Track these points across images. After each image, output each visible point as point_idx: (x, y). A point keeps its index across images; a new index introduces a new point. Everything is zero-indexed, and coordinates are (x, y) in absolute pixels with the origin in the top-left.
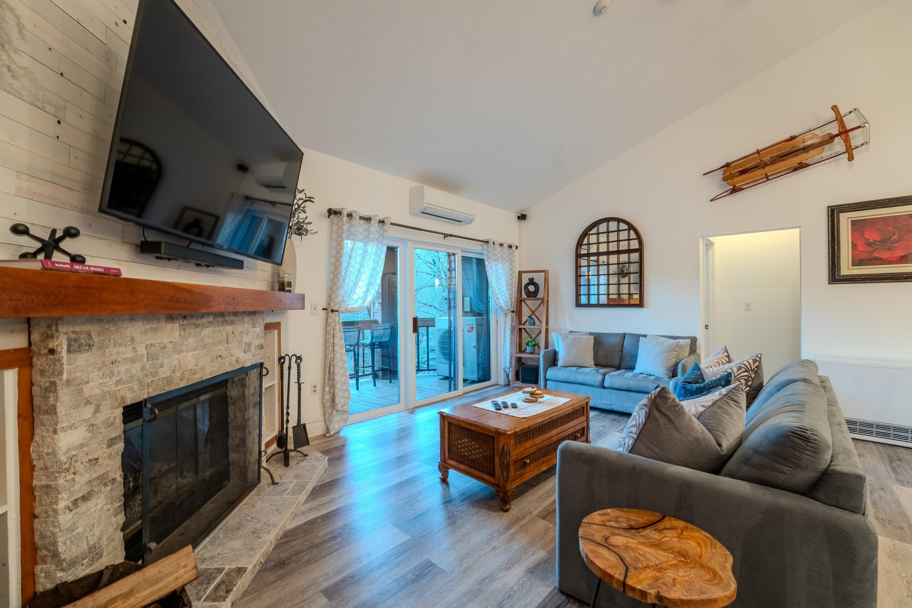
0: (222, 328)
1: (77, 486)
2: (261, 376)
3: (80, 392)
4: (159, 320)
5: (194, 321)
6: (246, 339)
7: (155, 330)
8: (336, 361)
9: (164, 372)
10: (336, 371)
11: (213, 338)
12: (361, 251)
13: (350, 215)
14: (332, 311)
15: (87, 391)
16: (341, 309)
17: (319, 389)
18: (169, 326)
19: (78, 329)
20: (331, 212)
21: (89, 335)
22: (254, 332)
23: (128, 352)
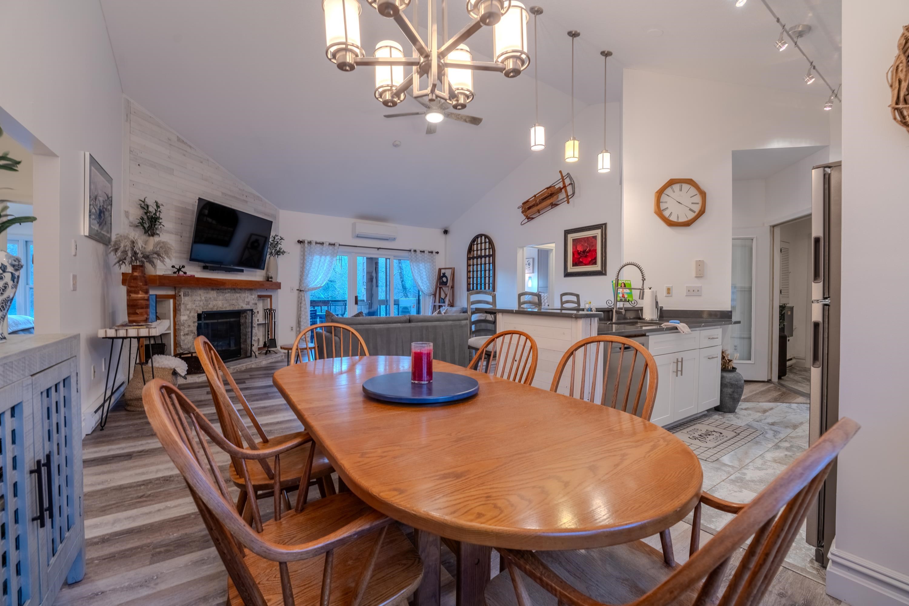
0: (234, 294)
1: (185, 331)
2: (252, 314)
3: (186, 307)
4: (209, 290)
5: (222, 291)
8: (301, 315)
9: (211, 306)
10: (301, 320)
12: (319, 260)
13: (310, 243)
14: (300, 291)
16: (306, 290)
17: (294, 329)
18: (212, 292)
19: (186, 290)
20: (300, 242)
21: (188, 292)
22: (251, 297)
23: (199, 298)
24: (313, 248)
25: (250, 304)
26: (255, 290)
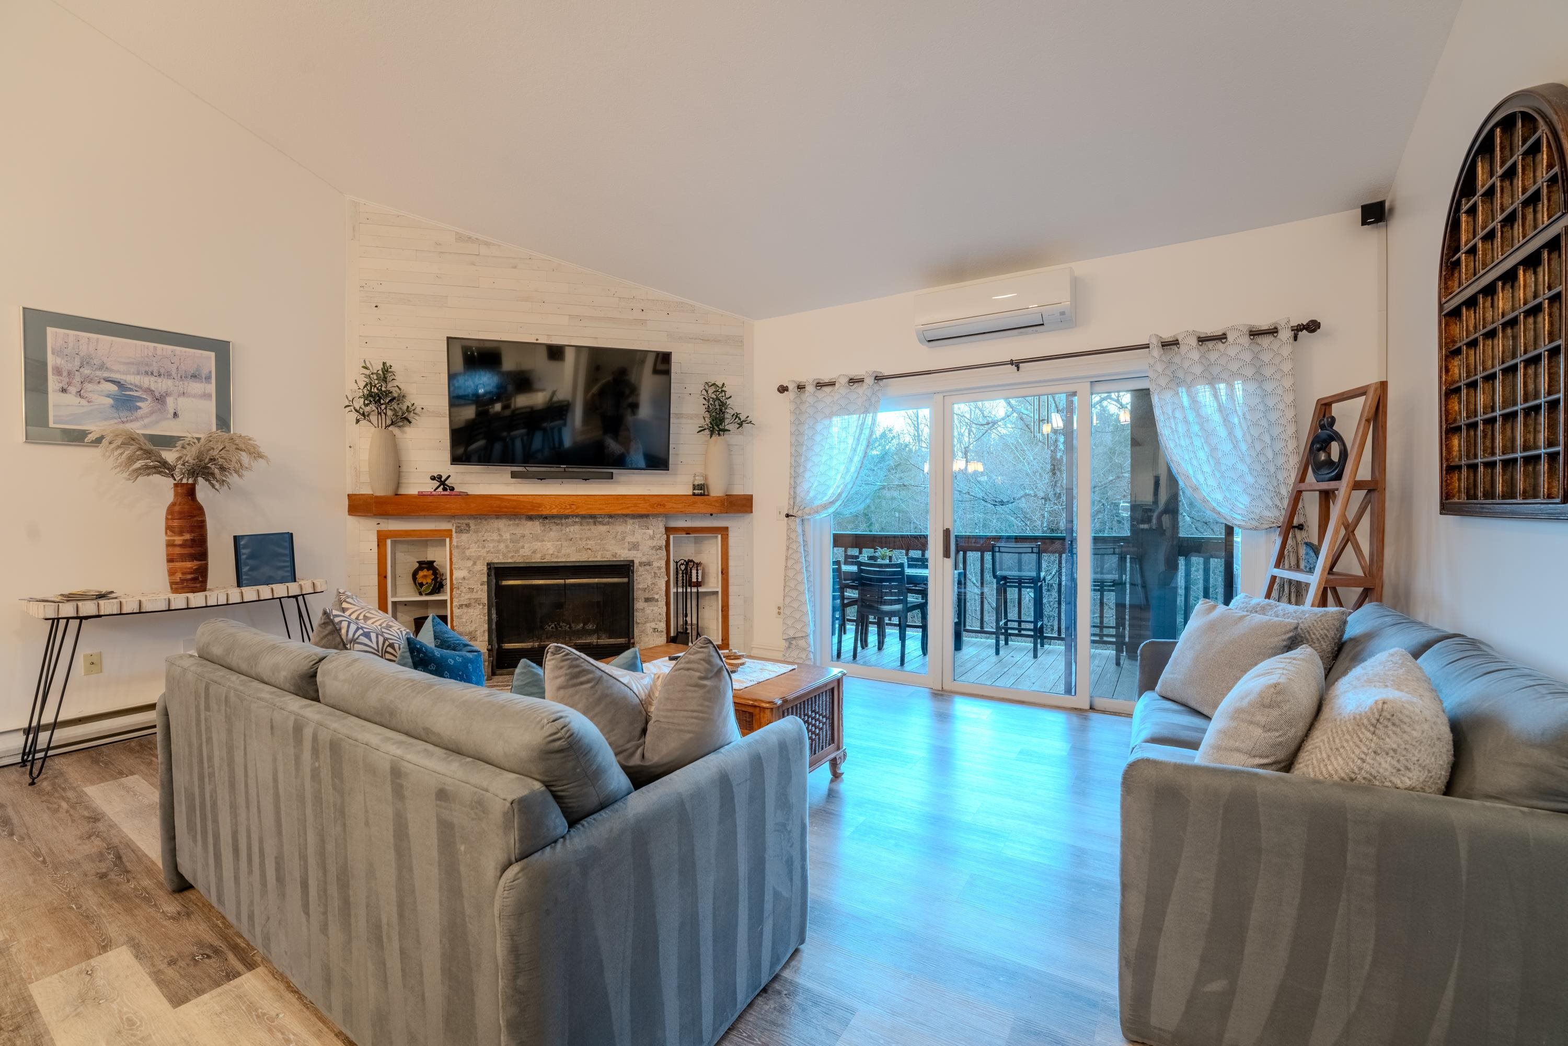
0: (593, 527)
1: (462, 599)
3: (464, 553)
6: (630, 539)
7: (518, 525)
11: (581, 534)
13: (802, 387)
15: (468, 553)
19: (462, 521)
20: (781, 390)
21: (468, 525)
22: (645, 533)
23: (495, 536)
24: (811, 400)
25: (640, 547)
26: (656, 516)
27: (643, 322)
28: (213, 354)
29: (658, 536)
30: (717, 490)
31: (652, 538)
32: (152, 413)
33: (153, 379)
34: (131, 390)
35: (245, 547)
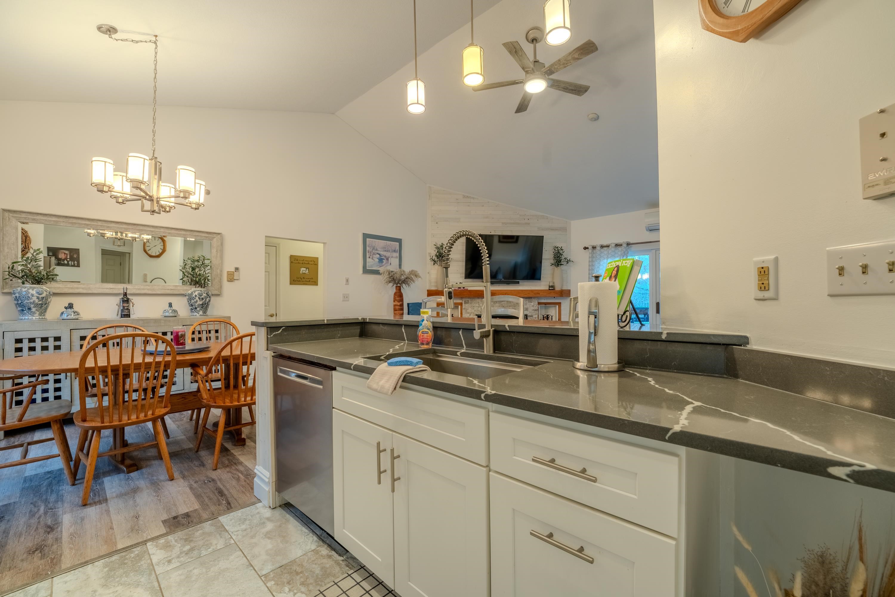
13: (594, 247)
19: (466, 299)
20: (585, 248)
21: (468, 301)
22: (530, 304)
23: (477, 305)
24: (598, 252)
25: (529, 310)
26: (534, 298)
27: (529, 224)
28: (398, 243)
29: (535, 305)
30: (558, 288)
31: (533, 306)
32: (386, 263)
33: (386, 252)
34: (382, 256)
35: (411, 307)
